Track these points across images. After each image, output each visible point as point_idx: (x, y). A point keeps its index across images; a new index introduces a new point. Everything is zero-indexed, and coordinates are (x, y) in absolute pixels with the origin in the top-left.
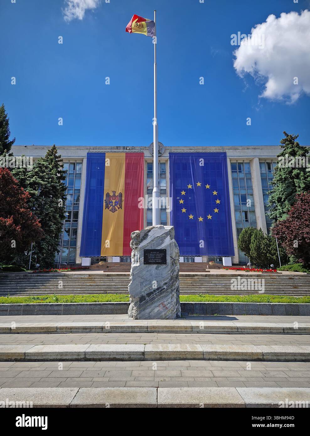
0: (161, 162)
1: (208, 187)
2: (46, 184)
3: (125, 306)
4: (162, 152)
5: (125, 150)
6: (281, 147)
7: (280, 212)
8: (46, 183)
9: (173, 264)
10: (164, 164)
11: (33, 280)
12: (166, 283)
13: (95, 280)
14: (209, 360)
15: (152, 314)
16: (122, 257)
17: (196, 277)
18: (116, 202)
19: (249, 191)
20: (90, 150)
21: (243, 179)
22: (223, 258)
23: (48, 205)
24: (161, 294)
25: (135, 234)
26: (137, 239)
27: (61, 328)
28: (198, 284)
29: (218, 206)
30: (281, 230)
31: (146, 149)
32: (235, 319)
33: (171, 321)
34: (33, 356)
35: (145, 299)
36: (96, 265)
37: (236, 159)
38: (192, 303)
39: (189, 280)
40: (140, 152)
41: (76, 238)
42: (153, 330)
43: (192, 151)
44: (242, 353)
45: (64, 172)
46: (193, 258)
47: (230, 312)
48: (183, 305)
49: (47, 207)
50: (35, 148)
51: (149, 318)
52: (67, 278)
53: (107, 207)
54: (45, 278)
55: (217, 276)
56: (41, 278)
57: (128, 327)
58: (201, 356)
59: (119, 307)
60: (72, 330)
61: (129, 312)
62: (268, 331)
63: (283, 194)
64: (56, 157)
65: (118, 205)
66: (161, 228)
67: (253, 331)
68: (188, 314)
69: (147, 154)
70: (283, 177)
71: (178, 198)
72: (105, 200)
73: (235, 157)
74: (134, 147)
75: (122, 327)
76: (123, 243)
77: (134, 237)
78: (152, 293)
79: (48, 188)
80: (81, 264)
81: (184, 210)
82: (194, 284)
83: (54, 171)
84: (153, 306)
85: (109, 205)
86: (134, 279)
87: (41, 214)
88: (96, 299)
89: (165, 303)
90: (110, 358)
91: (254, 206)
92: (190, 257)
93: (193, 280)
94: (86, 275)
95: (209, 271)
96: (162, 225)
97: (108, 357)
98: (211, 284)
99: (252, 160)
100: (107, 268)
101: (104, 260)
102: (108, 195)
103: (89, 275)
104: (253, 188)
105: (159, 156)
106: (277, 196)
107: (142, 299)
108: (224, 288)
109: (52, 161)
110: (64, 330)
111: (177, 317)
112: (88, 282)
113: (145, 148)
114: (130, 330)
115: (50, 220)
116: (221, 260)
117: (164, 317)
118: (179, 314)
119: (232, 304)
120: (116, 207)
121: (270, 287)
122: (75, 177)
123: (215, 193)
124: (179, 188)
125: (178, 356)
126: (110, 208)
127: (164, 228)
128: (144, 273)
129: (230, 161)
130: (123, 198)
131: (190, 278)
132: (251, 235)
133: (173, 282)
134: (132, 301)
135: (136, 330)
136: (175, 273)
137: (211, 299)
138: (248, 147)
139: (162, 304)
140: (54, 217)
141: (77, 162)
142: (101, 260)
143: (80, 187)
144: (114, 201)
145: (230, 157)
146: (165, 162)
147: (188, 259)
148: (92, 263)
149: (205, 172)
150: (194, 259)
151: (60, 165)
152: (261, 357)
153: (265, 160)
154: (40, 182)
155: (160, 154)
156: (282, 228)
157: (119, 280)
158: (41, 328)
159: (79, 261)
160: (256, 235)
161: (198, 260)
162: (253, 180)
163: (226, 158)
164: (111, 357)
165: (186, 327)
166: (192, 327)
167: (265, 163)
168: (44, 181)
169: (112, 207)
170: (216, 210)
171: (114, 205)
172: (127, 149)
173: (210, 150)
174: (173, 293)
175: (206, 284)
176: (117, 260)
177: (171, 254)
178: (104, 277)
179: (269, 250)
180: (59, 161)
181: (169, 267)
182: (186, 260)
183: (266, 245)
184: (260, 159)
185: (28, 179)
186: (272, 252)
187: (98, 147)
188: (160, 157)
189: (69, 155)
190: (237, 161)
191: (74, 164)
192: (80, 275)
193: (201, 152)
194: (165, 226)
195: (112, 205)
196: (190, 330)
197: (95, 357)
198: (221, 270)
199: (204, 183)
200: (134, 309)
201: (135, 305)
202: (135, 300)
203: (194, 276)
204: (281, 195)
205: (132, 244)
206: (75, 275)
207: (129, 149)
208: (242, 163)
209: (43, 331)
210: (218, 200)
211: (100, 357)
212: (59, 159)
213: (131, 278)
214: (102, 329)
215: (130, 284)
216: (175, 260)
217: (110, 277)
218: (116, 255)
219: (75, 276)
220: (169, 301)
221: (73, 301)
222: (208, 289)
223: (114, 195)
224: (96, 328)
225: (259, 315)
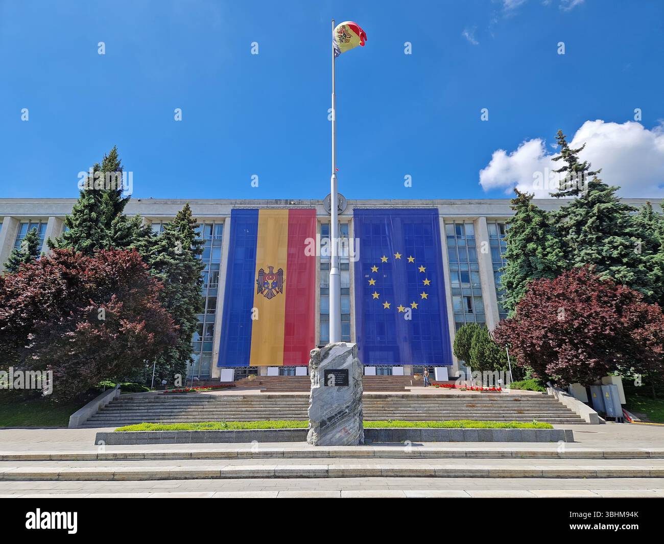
0: (341, 223)
1: (411, 259)
2: (177, 264)
3: (302, 433)
4: (344, 207)
5: (287, 206)
6: (511, 209)
7: (511, 302)
8: (178, 261)
9: (355, 386)
10: (346, 225)
11: (168, 404)
12: (348, 407)
13: (253, 403)
14: (387, 476)
15: (333, 440)
16: (283, 367)
17: (389, 399)
18: (273, 283)
19: (473, 267)
20: (236, 205)
21: (464, 248)
22: (436, 369)
23: (181, 294)
24: (343, 418)
25: (315, 353)
26: (317, 358)
27: (242, 454)
28: (391, 409)
29: (426, 289)
30: (506, 333)
31: (320, 203)
32: (421, 445)
33: (354, 447)
34: (228, 473)
35: (326, 424)
36: (244, 380)
37: (452, 218)
38: (377, 428)
39: (380, 403)
40: (310, 208)
41: (212, 339)
42: (335, 455)
43: (387, 207)
44: (417, 470)
45: (201, 243)
46: (391, 368)
47: (418, 439)
48: (367, 432)
49: (179, 297)
50: (153, 203)
51: (331, 444)
52: (214, 400)
53: (260, 291)
54: (184, 400)
55: (418, 396)
56: (179, 400)
57: (310, 452)
58: (380, 474)
59: (296, 434)
60: (253, 455)
61: (308, 439)
62: (450, 455)
63: (514, 278)
64: (190, 222)
65: (277, 288)
66: (343, 345)
67: (435, 455)
68: (373, 441)
69: (320, 211)
70: (514, 253)
71: (367, 276)
72: (257, 281)
73: (452, 216)
74: (301, 201)
75: (303, 452)
76: (283, 346)
77: (314, 356)
78: (333, 417)
79: (179, 269)
80: (220, 378)
81: (376, 295)
82: (386, 409)
83: (186, 242)
84: (334, 431)
85: (263, 288)
86: (314, 402)
87: (169, 307)
88: (270, 426)
89: (348, 428)
90: (297, 476)
91: (481, 289)
92: (386, 366)
93: (385, 403)
94: (240, 396)
95: (409, 390)
96: (344, 343)
97: (295, 474)
98: (409, 409)
99: (477, 219)
100: (259, 384)
101: (255, 371)
102: (262, 272)
103: (244, 397)
104: (479, 261)
105: (338, 215)
106: (507, 280)
107: (323, 423)
108: (426, 413)
109: (184, 228)
110: (245, 455)
111: (360, 444)
112: (244, 406)
113: (318, 202)
114: (312, 455)
115: (181, 315)
116: (432, 372)
117: (346, 443)
118: (363, 441)
119: (420, 430)
120: (273, 290)
121: (486, 412)
122: (213, 245)
123: (422, 269)
124: (369, 262)
125: (359, 473)
126: (265, 293)
127: (346, 346)
128: (325, 395)
129: (444, 221)
130: (285, 277)
131: (381, 399)
132: (471, 336)
133: (356, 405)
134: (312, 427)
135: (317, 455)
136: (358, 396)
137: (398, 425)
138: (470, 201)
139: (344, 429)
140: (188, 310)
141: (216, 222)
142: (251, 372)
143: (220, 260)
144: (270, 282)
145: (444, 216)
146: (347, 222)
147: (382, 370)
148: (236, 377)
149: (407, 238)
150: (391, 370)
151: (196, 232)
152: (433, 474)
153: (496, 220)
154: (170, 261)
155: (340, 211)
156: (507, 330)
157: (285, 403)
158: (222, 453)
159: (216, 373)
160: (478, 336)
161: (397, 371)
162: (478, 250)
163: (438, 217)
164: (298, 474)
165: (368, 452)
166: (374, 452)
167: (495, 223)
168: (175, 259)
169: (267, 290)
170: (424, 296)
171: (270, 287)
172: (290, 204)
173: (414, 206)
174: (356, 417)
175: (403, 409)
176: (274, 372)
177: (353, 375)
178: (264, 400)
179: (496, 358)
180: (194, 227)
181: (352, 388)
182: (379, 372)
183: (492, 350)
184: (487, 219)
185: (152, 256)
186: (501, 360)
187: (247, 201)
188: (340, 216)
189: (204, 213)
190: (454, 221)
191: (212, 226)
192: (232, 396)
193: (400, 208)
194: (347, 344)
195: (268, 288)
196: (372, 454)
197: (284, 475)
198: (429, 388)
199: (406, 254)
200: (314, 435)
201: (315, 430)
202: (315, 425)
203: (386, 397)
204: (511, 279)
205: (312, 364)
206: (225, 396)
207: (294, 204)
208: (463, 225)
209: (223, 456)
210: (426, 279)
211: (288, 475)
212: (194, 224)
213: (311, 400)
214: (283, 454)
215: (310, 408)
216: (357, 381)
217: (273, 400)
218: (273, 365)
219: (225, 398)
220: (352, 426)
221: (245, 427)
222: (405, 415)
223: (271, 274)
224: (277, 453)
225: (450, 441)
